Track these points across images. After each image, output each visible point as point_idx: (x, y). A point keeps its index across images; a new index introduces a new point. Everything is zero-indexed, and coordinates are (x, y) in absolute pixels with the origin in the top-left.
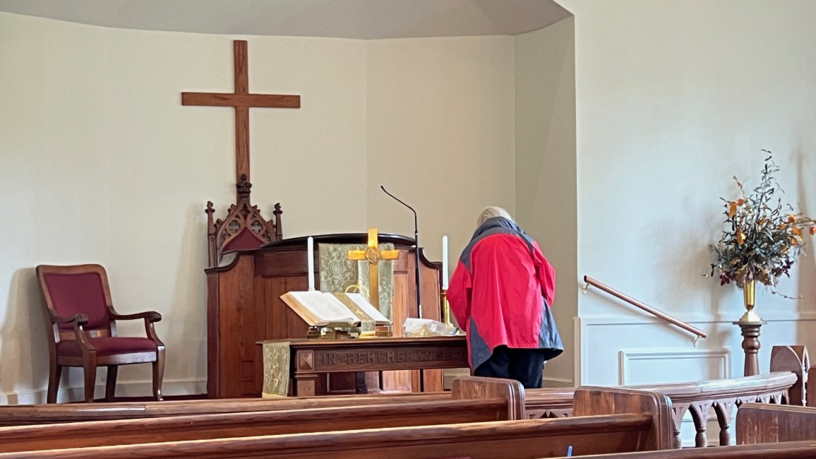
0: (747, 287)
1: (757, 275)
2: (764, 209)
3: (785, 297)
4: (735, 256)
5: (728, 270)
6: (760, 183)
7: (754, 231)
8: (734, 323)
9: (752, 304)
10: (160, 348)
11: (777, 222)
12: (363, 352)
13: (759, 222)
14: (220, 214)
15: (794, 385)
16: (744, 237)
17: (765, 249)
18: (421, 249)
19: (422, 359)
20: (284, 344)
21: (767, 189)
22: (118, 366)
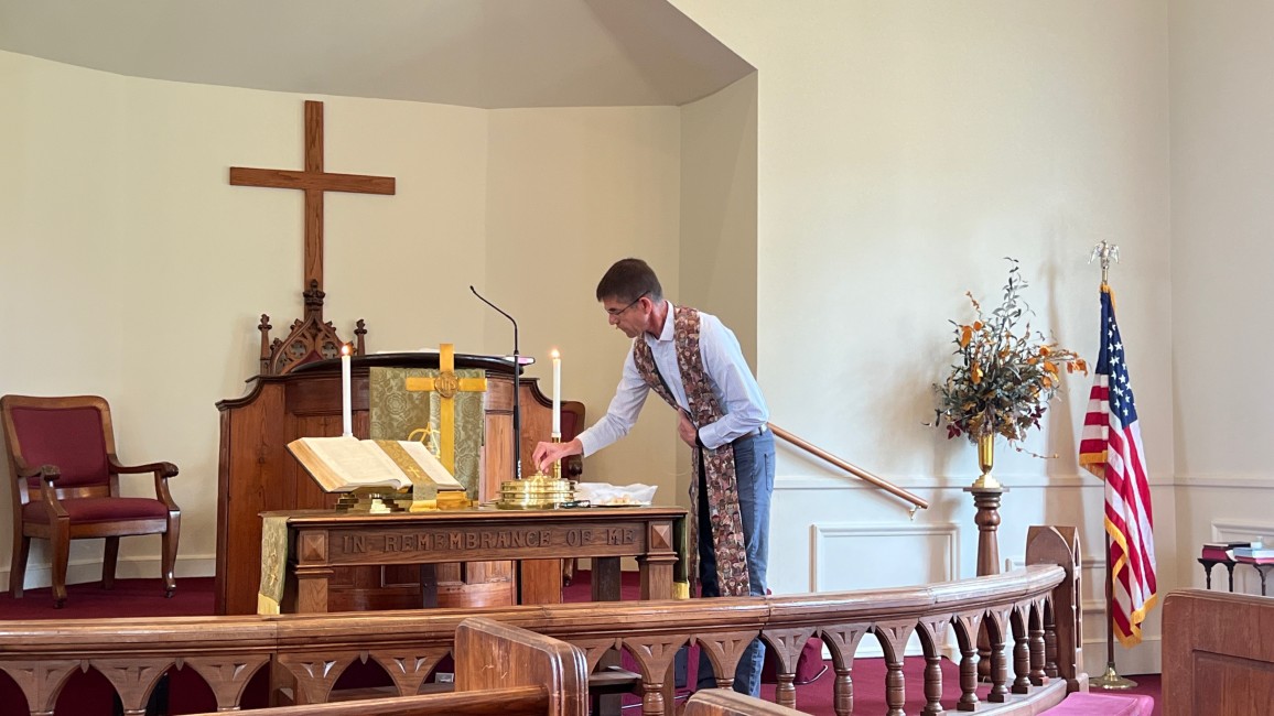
0: (982, 441)
1: (997, 425)
2: (1008, 336)
3: (1035, 455)
4: (968, 399)
5: (959, 418)
6: (1000, 302)
7: (994, 366)
8: (966, 489)
9: (990, 464)
10: (172, 514)
11: (1024, 355)
12: (410, 533)
13: (1000, 354)
14: (279, 332)
15: (1060, 584)
16: (981, 374)
17: (1011, 390)
18: (535, 380)
19: (506, 545)
20: (283, 520)
21: (1011, 311)
22: (118, 537)
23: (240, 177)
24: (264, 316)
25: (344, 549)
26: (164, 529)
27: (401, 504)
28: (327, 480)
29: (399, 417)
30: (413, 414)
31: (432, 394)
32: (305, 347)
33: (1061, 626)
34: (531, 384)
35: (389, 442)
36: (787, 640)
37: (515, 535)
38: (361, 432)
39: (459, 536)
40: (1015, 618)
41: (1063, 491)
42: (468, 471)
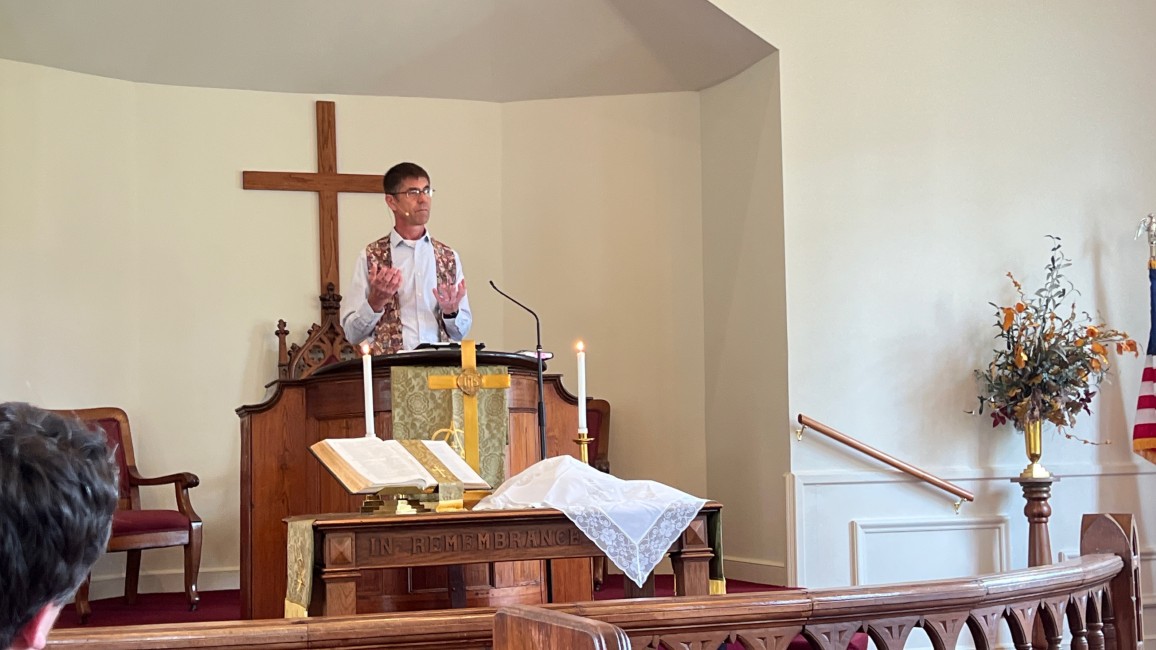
0: (1029, 429)
1: (1044, 411)
2: (1052, 318)
3: (1086, 442)
4: (1012, 385)
5: (1003, 405)
6: (1043, 282)
7: (1039, 349)
8: (1013, 480)
9: (1038, 452)
10: (194, 525)
11: (1070, 337)
12: (437, 534)
13: (1045, 337)
14: (296, 337)
15: (1119, 575)
16: (1025, 358)
17: (1056, 374)
18: (558, 376)
19: (535, 544)
20: (307, 524)
21: (1055, 291)
22: (141, 550)
23: (253, 181)
24: (281, 321)
25: (371, 550)
26: (186, 540)
27: (427, 505)
28: (352, 482)
29: (422, 417)
30: (435, 414)
31: (454, 392)
32: (323, 352)
33: (1121, 617)
34: (554, 380)
35: (414, 441)
36: (832, 635)
37: (544, 535)
38: (384, 432)
39: (487, 535)
40: (1072, 609)
41: (1117, 478)
42: (493, 470)
